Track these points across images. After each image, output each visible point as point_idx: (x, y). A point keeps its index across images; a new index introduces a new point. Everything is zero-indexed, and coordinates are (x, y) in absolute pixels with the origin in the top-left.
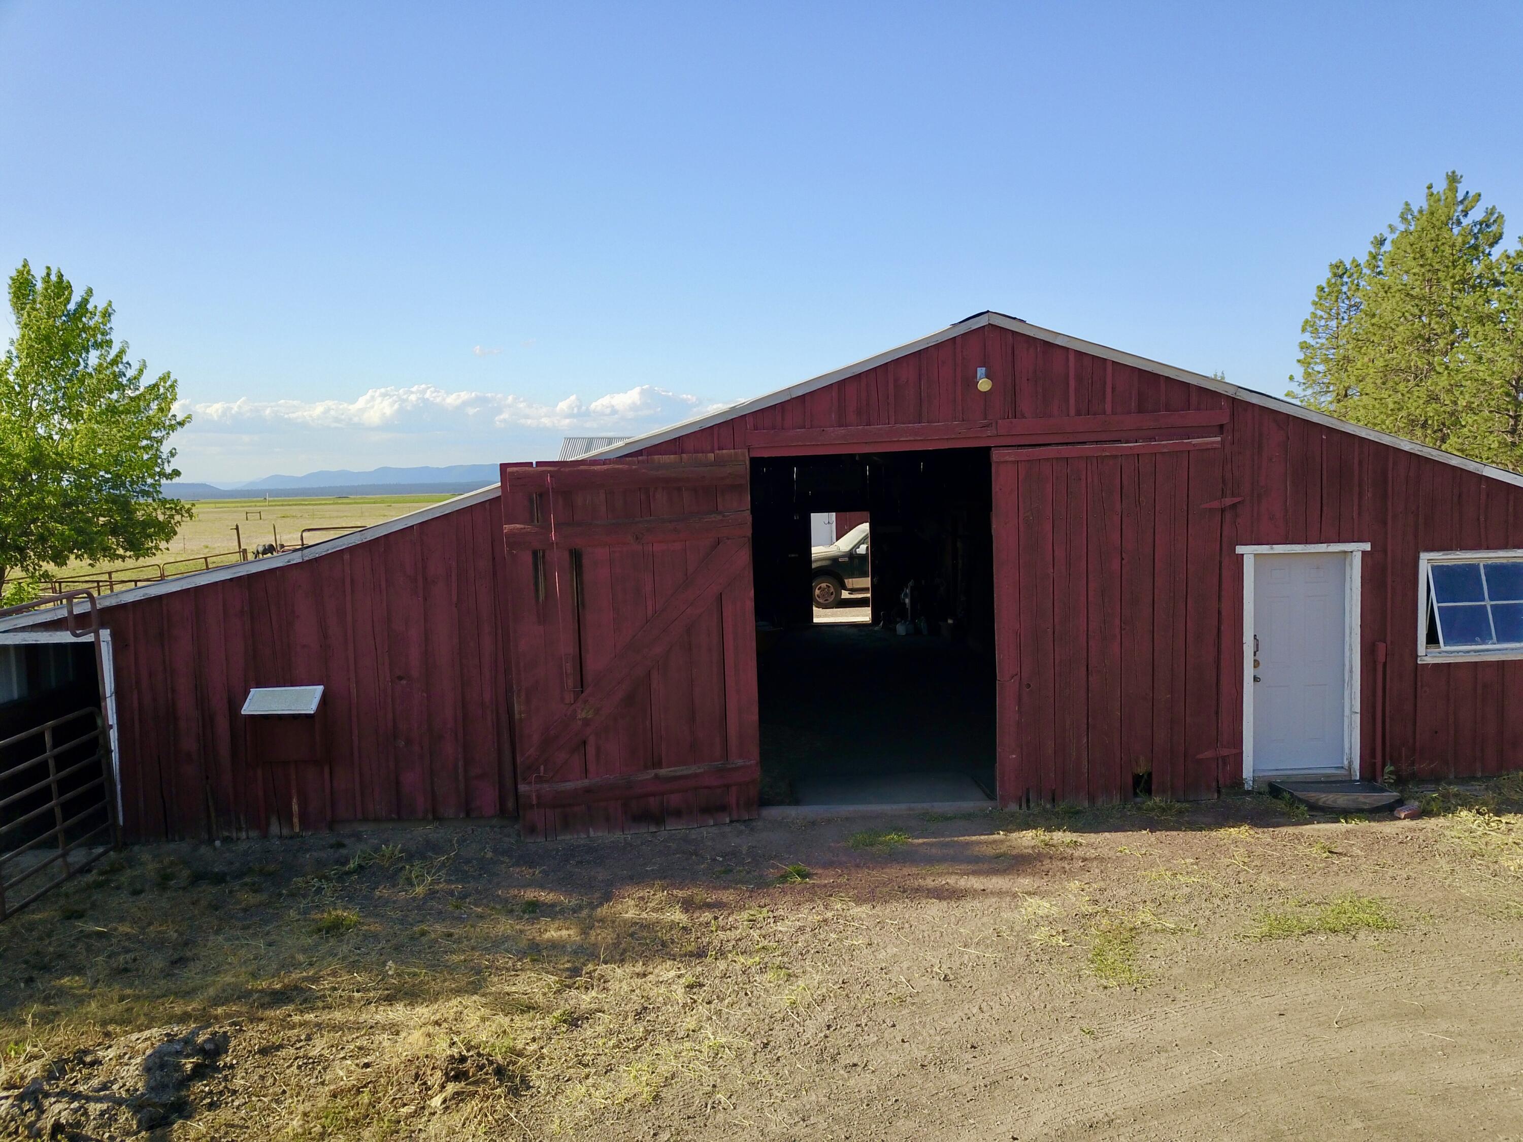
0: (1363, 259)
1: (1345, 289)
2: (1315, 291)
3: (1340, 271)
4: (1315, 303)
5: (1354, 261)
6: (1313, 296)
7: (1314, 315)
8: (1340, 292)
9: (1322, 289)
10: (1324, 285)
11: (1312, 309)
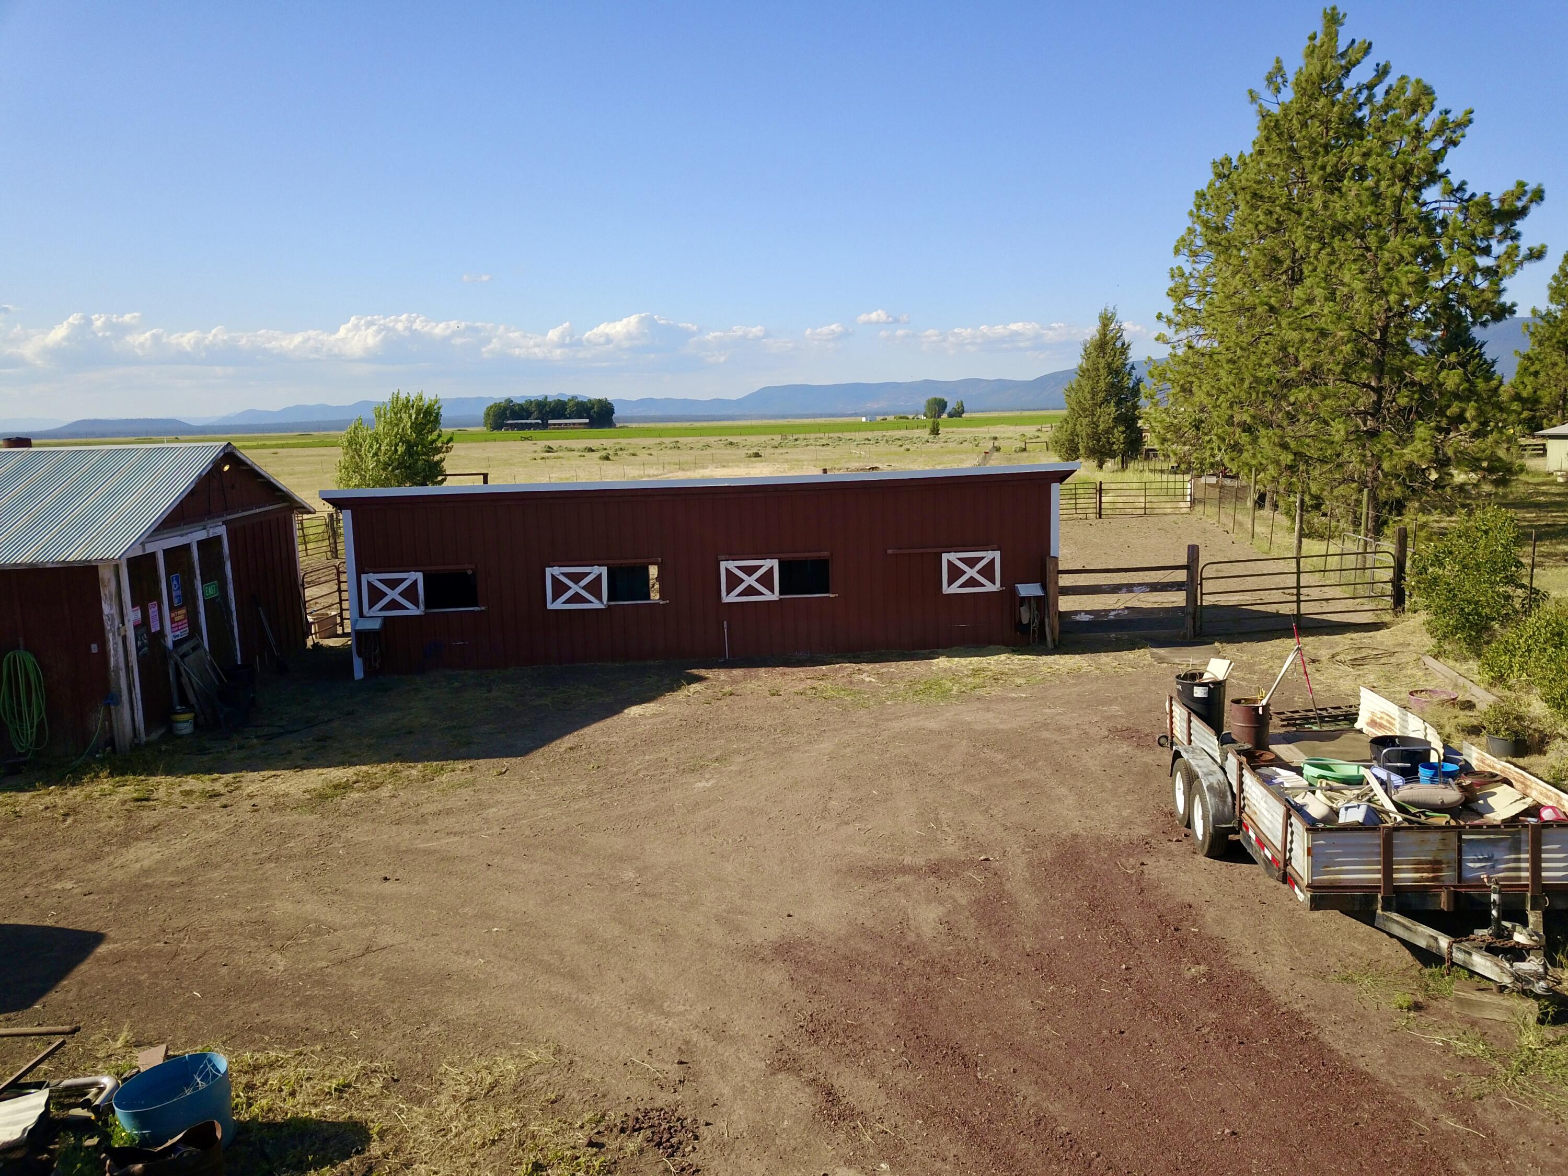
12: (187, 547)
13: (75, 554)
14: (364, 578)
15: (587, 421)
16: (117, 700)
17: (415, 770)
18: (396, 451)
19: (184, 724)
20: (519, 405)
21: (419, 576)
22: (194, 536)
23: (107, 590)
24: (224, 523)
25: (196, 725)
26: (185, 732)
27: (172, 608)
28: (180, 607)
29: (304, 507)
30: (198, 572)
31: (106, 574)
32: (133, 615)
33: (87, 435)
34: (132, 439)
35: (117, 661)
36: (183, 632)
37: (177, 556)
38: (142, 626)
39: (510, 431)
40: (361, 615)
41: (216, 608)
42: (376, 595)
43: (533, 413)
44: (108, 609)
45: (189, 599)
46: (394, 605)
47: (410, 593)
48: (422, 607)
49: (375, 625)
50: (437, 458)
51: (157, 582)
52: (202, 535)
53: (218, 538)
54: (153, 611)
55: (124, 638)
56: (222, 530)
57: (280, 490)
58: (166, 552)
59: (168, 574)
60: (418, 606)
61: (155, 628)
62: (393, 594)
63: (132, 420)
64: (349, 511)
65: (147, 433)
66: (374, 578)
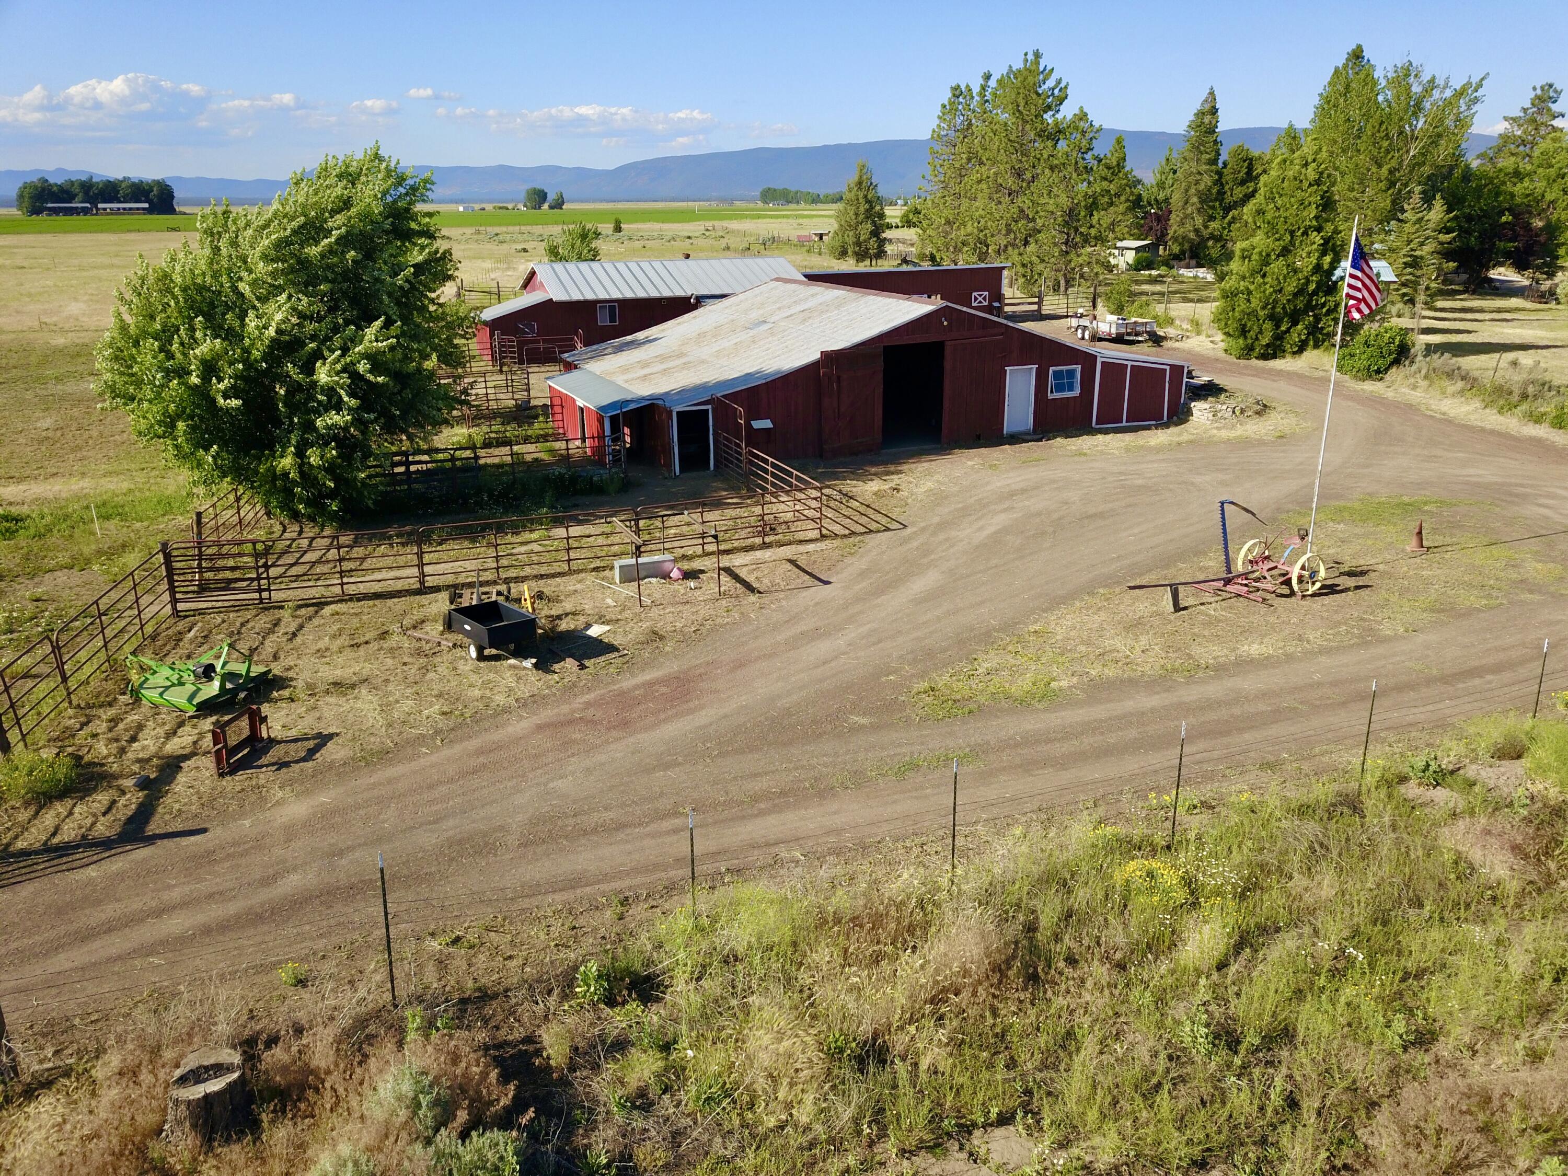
0: (976, 90)
1: (960, 107)
2: (939, 108)
3: (957, 93)
4: (939, 118)
5: (968, 86)
6: (938, 111)
7: (939, 126)
8: (957, 110)
9: (944, 106)
10: (946, 103)
11: (938, 122)
15: (146, 205)
20: (56, 185)
39: (54, 217)
43: (76, 195)
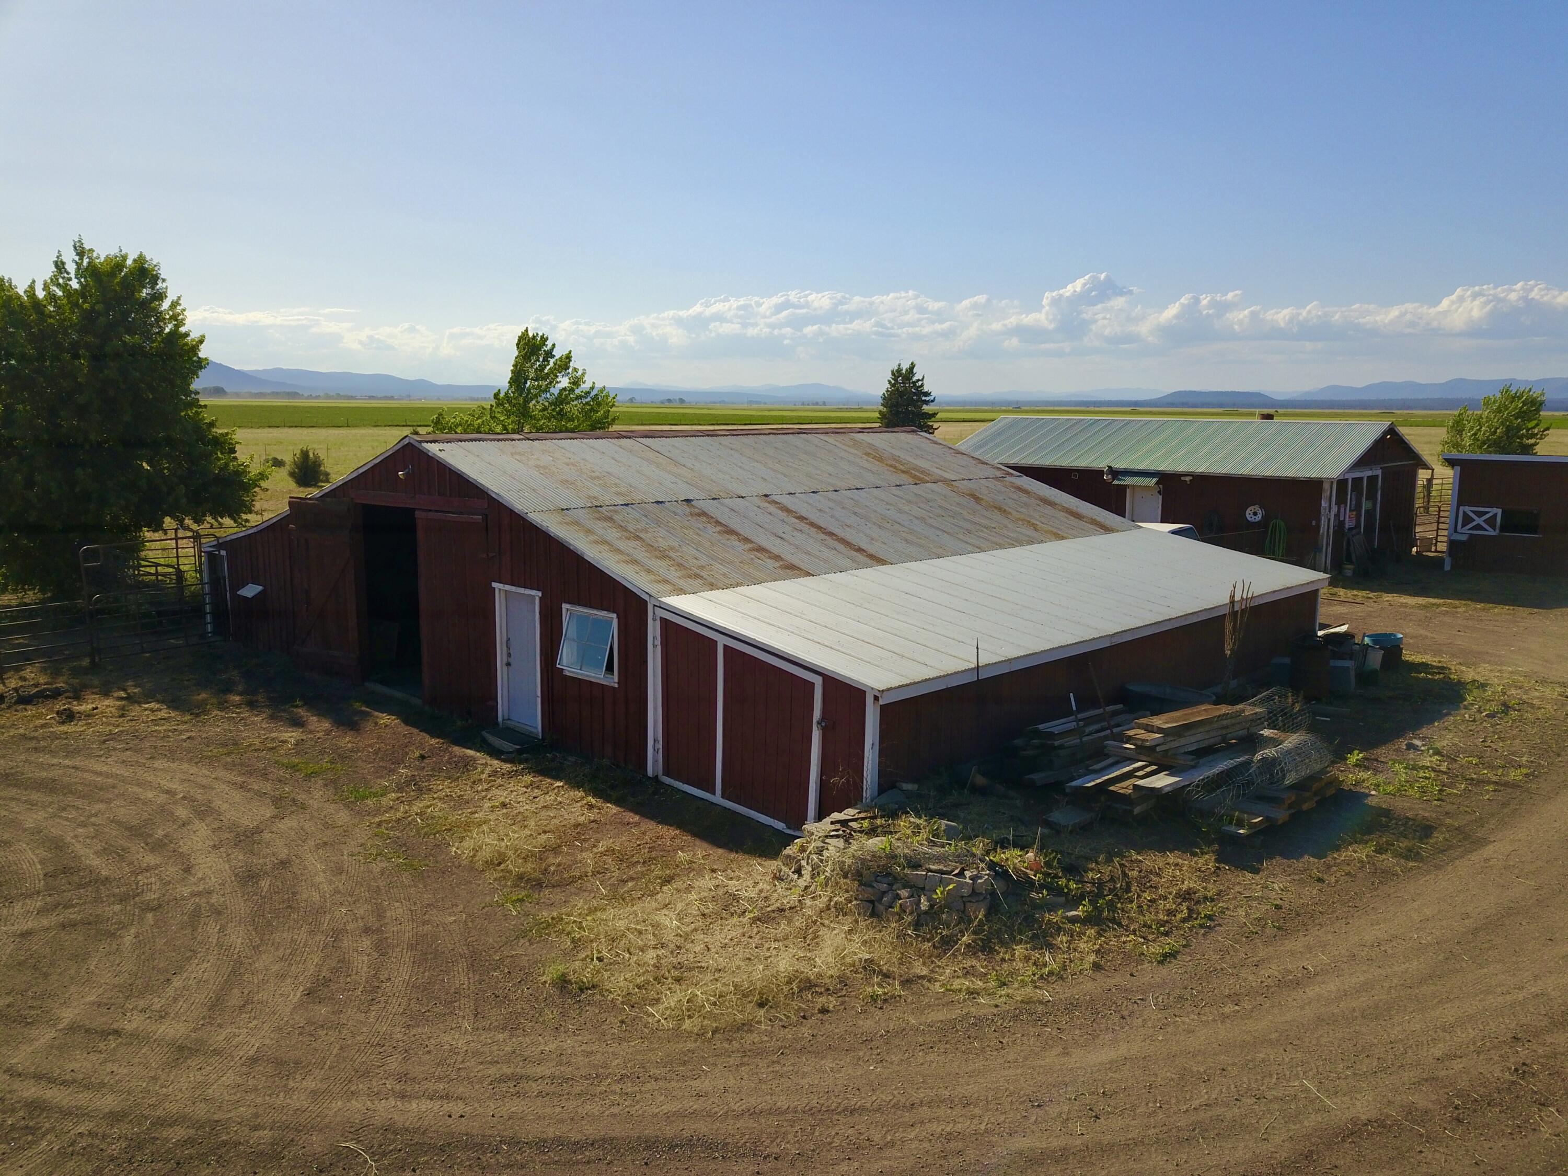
12: (1362, 478)
13: (1314, 474)
14: (1461, 508)
16: (1321, 551)
17: (1479, 606)
18: (1495, 432)
19: (1349, 569)
21: (1499, 511)
22: (1366, 473)
23: (1325, 495)
24: (1381, 468)
25: (1354, 572)
26: (1348, 575)
27: (1350, 510)
28: (1353, 510)
29: (1426, 465)
30: (1365, 493)
31: (1326, 486)
32: (1335, 509)
33: (1184, 405)
34: (1220, 410)
35: (1323, 533)
36: (1353, 524)
37: (1357, 481)
38: (1337, 515)
40: (1456, 531)
41: (1370, 514)
42: (1467, 520)
44: (1324, 504)
45: (1358, 507)
46: (1478, 527)
47: (1491, 522)
48: (1497, 531)
49: (1464, 538)
50: (1532, 441)
51: (1347, 495)
52: (1370, 473)
53: (1377, 476)
54: (1342, 510)
55: (1329, 520)
56: (1379, 472)
57: (1414, 452)
58: (1353, 479)
59: (1352, 491)
60: (1495, 530)
61: (1342, 519)
62: (1479, 521)
63: (1222, 392)
64: (1459, 468)
65: (1234, 405)
66: (1468, 509)
